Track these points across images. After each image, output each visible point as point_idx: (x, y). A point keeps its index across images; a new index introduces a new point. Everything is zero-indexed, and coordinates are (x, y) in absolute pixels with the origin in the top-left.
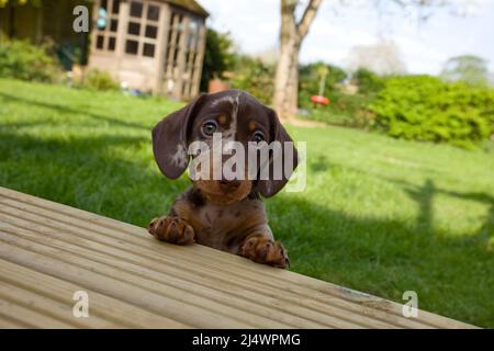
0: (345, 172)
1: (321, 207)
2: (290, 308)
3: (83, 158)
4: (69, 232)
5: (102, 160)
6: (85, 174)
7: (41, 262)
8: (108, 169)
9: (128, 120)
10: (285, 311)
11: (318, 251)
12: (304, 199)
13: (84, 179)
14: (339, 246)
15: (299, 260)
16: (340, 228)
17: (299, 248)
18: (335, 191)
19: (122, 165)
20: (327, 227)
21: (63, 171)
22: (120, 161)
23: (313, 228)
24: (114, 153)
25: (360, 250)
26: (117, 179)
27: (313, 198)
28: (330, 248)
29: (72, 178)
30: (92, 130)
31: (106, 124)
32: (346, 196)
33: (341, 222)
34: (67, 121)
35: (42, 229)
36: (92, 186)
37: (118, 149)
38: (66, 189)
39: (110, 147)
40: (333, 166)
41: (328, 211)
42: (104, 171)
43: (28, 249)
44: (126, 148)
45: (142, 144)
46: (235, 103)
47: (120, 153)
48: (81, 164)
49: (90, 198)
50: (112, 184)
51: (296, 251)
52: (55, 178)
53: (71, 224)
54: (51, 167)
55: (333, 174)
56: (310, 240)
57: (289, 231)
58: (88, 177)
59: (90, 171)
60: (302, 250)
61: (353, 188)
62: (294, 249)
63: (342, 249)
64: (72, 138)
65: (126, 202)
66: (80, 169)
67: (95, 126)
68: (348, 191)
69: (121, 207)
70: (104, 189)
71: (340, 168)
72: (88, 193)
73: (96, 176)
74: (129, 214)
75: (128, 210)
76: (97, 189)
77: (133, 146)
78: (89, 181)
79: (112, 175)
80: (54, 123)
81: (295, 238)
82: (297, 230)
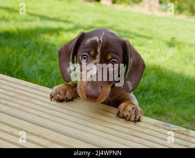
0: (187, 47)
1: (169, 71)
2: (137, 134)
3: (26, 42)
4: (25, 95)
5: (37, 43)
6: (28, 53)
7: (13, 112)
8: (41, 50)
9: (51, 16)
10: (134, 136)
11: (166, 98)
12: (159, 66)
13: (28, 56)
14: (178, 95)
15: (154, 104)
16: (180, 83)
17: (154, 97)
18: (179, 60)
19: (49, 47)
20: (171, 83)
21: (15, 52)
22: (48, 44)
23: (163, 84)
24: (44, 39)
25: (191, 97)
26: (47, 56)
27: (165, 66)
28: (172, 97)
29: (20, 56)
30: (30, 24)
31: (38, 19)
32: (186, 63)
33: (181, 80)
34: (14, 18)
35: (11, 94)
36: (32, 61)
37: (46, 36)
38: (18, 63)
39: (42, 35)
40: (179, 44)
41: (174, 73)
42: (39, 51)
43: (6, 105)
44: (51, 35)
45: (60, 32)
46: (100, 41)
47: (48, 39)
48: (25, 47)
49: (32, 69)
50: (44, 60)
51: (153, 98)
52: (11, 57)
53: (25, 91)
54: (8, 49)
55: (179, 49)
56: (161, 92)
57: (148, 86)
58: (29, 55)
59: (30, 51)
60: (156, 98)
61: (191, 58)
62: (151, 97)
63: (180, 97)
64: (18, 30)
65: (52, 70)
66: (24, 51)
67: (31, 21)
68: (187, 60)
69: (50, 73)
70: (39, 62)
71: (184, 44)
72: (30, 65)
73: (34, 55)
74: (55, 77)
75: (54, 75)
76: (36, 62)
77: (55, 34)
78: (31, 57)
79: (43, 53)
80: (7, 20)
81: (152, 91)
82: (154, 86)
